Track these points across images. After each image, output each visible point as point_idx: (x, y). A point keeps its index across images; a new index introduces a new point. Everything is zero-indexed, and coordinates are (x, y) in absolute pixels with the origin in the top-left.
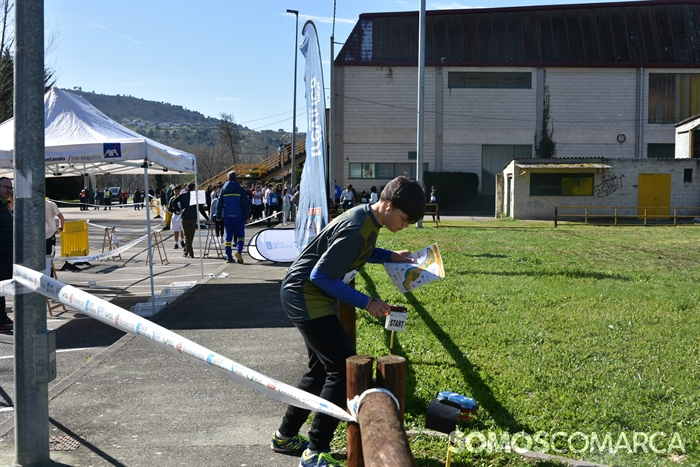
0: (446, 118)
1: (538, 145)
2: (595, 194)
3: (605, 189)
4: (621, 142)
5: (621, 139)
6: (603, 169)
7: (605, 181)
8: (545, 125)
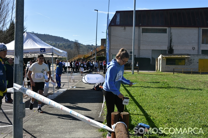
0: (141, 42)
1: (169, 50)
2: (186, 65)
3: (189, 63)
4: (194, 49)
5: (194, 48)
6: (188, 57)
7: (188, 61)
8: (171, 44)
